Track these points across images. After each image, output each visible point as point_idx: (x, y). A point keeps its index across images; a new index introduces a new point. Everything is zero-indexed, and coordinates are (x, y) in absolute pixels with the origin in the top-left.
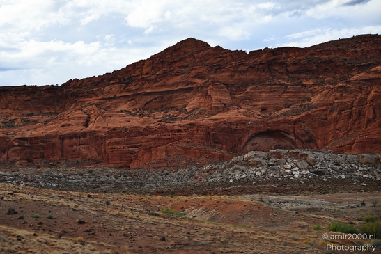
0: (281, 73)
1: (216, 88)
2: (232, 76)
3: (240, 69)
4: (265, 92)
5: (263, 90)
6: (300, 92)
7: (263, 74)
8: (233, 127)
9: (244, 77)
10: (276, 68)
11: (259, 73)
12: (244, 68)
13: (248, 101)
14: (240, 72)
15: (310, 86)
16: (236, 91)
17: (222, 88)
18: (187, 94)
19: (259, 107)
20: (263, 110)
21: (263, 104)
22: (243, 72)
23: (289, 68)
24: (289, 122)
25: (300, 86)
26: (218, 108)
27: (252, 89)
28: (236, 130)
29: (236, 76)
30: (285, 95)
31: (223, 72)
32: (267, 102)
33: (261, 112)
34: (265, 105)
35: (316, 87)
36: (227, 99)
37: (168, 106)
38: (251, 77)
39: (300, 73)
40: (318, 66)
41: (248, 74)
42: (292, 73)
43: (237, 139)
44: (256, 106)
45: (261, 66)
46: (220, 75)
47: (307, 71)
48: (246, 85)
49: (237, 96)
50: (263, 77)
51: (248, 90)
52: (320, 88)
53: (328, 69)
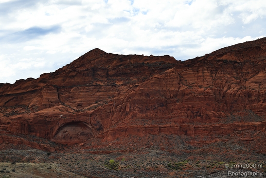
0: (102, 77)
1: (47, 90)
2: (64, 80)
3: (70, 74)
4: (83, 92)
5: (82, 90)
6: (109, 91)
7: (87, 77)
8: (48, 119)
9: (73, 80)
10: (100, 73)
11: (84, 77)
12: (74, 73)
13: (71, 99)
14: (70, 77)
15: (119, 86)
16: (64, 92)
17: (52, 90)
18: (33, 95)
19: (77, 103)
20: (79, 105)
21: (79, 101)
22: (73, 77)
23: (109, 73)
24: (87, 115)
25: (111, 86)
26: (45, 105)
27: (74, 90)
28: (49, 122)
29: (67, 80)
30: (98, 94)
31: (58, 77)
32: (83, 99)
33: (77, 107)
34: (81, 101)
35: (122, 87)
36: (55, 97)
37: (20, 104)
38: (78, 80)
39: (117, 76)
40: (131, 70)
41: (76, 78)
42: (111, 76)
43: (49, 128)
44: (75, 102)
45: (86, 72)
46: (56, 80)
47: (123, 74)
48: (71, 87)
49: (63, 95)
50: (86, 80)
51: (72, 91)
52: (125, 87)
53: (137, 72)
